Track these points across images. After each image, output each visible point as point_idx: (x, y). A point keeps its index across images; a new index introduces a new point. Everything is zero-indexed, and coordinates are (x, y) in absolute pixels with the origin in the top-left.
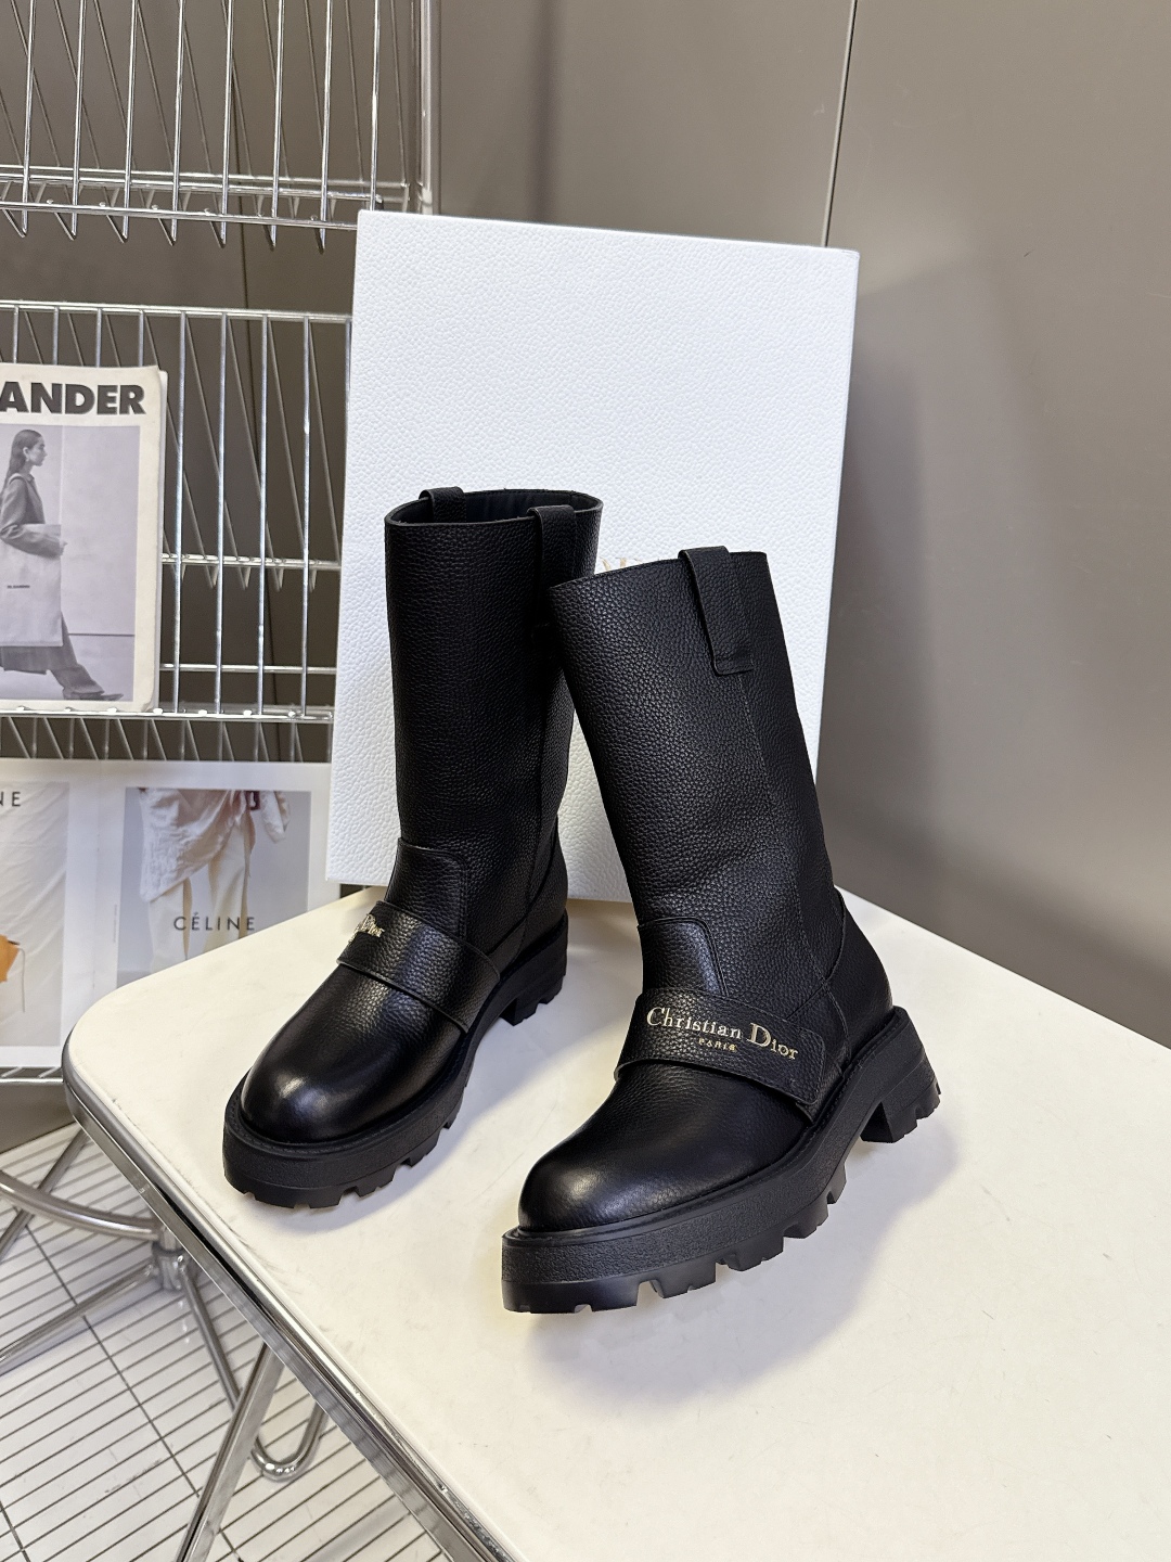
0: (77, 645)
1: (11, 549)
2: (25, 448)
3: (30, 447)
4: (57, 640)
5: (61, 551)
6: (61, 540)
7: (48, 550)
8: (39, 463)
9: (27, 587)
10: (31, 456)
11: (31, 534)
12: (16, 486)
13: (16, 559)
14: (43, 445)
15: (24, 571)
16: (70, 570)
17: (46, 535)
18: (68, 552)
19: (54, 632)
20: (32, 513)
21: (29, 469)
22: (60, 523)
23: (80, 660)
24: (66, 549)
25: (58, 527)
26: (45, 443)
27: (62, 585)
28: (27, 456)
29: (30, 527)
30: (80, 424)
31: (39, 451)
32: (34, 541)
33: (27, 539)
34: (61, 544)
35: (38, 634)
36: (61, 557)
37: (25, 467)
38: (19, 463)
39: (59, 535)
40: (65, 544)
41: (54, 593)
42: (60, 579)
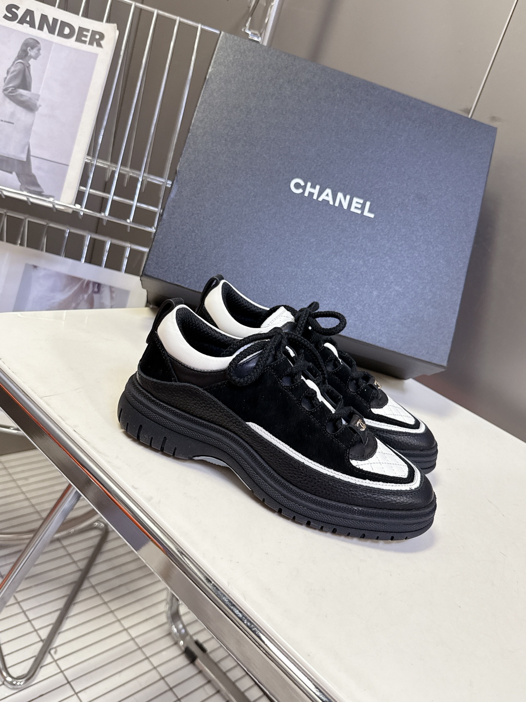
0: (34, 162)
1: (8, 100)
2: (29, 48)
3: (32, 48)
4: (23, 157)
5: (37, 109)
6: (38, 103)
7: (29, 107)
8: (35, 58)
9: (13, 123)
10: (32, 53)
11: (22, 95)
12: (19, 67)
13: (10, 107)
14: (39, 50)
15: (13, 114)
16: (39, 122)
17: (30, 98)
18: (40, 111)
19: (23, 152)
20: (25, 84)
21: (29, 60)
22: (40, 93)
23: (34, 171)
24: (40, 109)
25: (39, 96)
26: (42, 49)
27: (33, 128)
28: (29, 52)
29: (21, 91)
30: (63, 44)
31: (37, 52)
32: (22, 99)
33: (19, 98)
34: (38, 105)
35: (13, 151)
36: (36, 112)
37: (27, 58)
38: (23, 54)
39: (38, 100)
40: (40, 106)
41: (28, 131)
42: (33, 124)
